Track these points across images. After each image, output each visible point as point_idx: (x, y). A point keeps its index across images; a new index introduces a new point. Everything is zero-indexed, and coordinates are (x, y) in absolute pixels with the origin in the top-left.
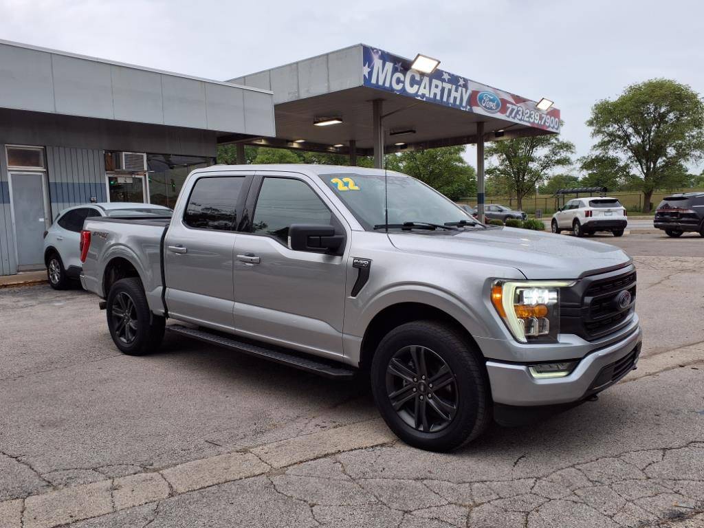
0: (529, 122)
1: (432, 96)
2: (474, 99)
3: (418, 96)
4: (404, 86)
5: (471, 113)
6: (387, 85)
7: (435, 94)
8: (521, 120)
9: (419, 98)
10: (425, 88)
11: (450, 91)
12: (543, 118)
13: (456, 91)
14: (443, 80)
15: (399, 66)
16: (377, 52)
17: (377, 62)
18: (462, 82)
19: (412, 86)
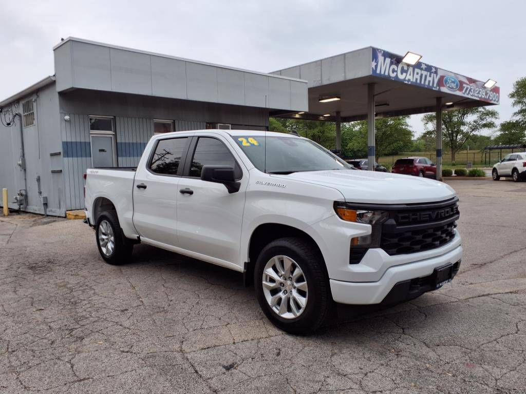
0: (478, 97)
1: (414, 81)
2: (441, 82)
3: (405, 81)
4: (397, 74)
5: (439, 92)
6: (387, 74)
7: (417, 79)
8: (472, 96)
9: (406, 82)
10: (410, 75)
11: (426, 76)
12: (488, 93)
13: (430, 76)
14: (422, 69)
15: (394, 60)
16: (381, 51)
17: (381, 58)
18: (434, 70)
19: (402, 74)
